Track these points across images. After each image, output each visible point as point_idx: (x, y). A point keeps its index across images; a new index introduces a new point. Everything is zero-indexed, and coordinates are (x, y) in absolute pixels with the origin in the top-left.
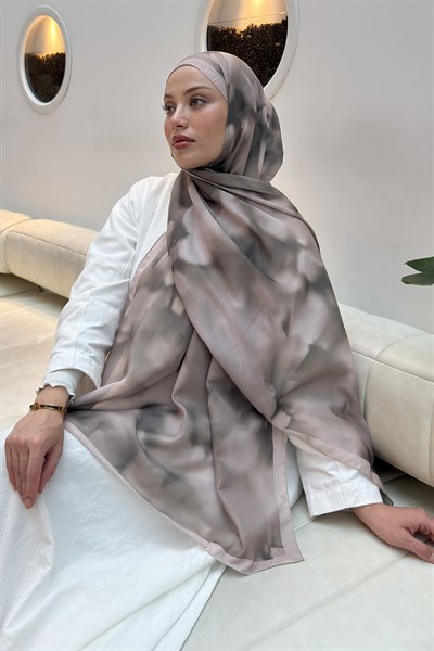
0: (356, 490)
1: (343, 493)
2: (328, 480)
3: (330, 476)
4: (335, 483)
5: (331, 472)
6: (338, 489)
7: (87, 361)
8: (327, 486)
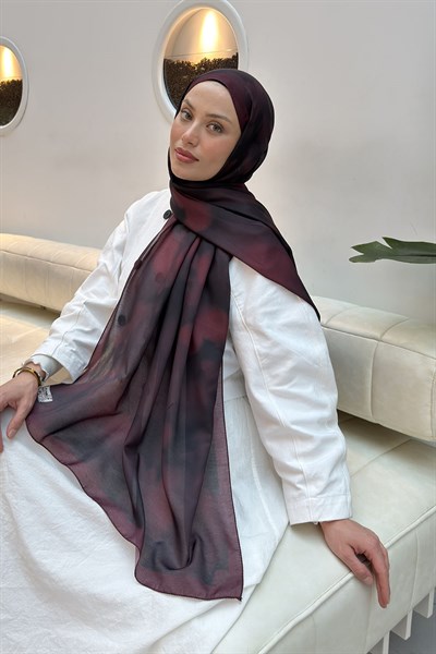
0: (321, 506)
1: (308, 507)
2: (295, 493)
3: (298, 489)
4: (302, 495)
5: (299, 486)
6: (304, 502)
7: (67, 354)
8: (294, 498)
